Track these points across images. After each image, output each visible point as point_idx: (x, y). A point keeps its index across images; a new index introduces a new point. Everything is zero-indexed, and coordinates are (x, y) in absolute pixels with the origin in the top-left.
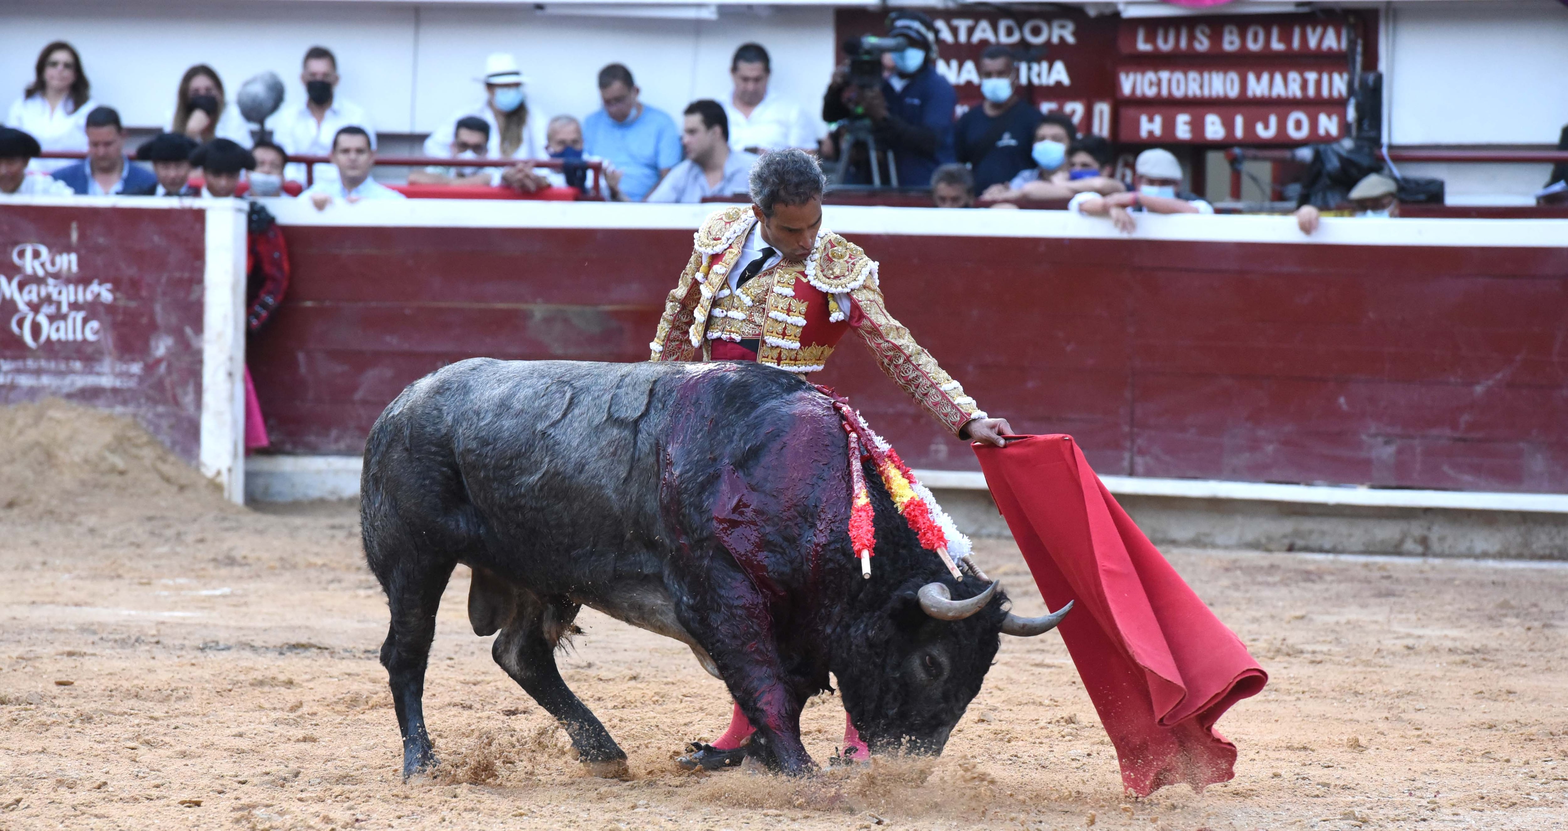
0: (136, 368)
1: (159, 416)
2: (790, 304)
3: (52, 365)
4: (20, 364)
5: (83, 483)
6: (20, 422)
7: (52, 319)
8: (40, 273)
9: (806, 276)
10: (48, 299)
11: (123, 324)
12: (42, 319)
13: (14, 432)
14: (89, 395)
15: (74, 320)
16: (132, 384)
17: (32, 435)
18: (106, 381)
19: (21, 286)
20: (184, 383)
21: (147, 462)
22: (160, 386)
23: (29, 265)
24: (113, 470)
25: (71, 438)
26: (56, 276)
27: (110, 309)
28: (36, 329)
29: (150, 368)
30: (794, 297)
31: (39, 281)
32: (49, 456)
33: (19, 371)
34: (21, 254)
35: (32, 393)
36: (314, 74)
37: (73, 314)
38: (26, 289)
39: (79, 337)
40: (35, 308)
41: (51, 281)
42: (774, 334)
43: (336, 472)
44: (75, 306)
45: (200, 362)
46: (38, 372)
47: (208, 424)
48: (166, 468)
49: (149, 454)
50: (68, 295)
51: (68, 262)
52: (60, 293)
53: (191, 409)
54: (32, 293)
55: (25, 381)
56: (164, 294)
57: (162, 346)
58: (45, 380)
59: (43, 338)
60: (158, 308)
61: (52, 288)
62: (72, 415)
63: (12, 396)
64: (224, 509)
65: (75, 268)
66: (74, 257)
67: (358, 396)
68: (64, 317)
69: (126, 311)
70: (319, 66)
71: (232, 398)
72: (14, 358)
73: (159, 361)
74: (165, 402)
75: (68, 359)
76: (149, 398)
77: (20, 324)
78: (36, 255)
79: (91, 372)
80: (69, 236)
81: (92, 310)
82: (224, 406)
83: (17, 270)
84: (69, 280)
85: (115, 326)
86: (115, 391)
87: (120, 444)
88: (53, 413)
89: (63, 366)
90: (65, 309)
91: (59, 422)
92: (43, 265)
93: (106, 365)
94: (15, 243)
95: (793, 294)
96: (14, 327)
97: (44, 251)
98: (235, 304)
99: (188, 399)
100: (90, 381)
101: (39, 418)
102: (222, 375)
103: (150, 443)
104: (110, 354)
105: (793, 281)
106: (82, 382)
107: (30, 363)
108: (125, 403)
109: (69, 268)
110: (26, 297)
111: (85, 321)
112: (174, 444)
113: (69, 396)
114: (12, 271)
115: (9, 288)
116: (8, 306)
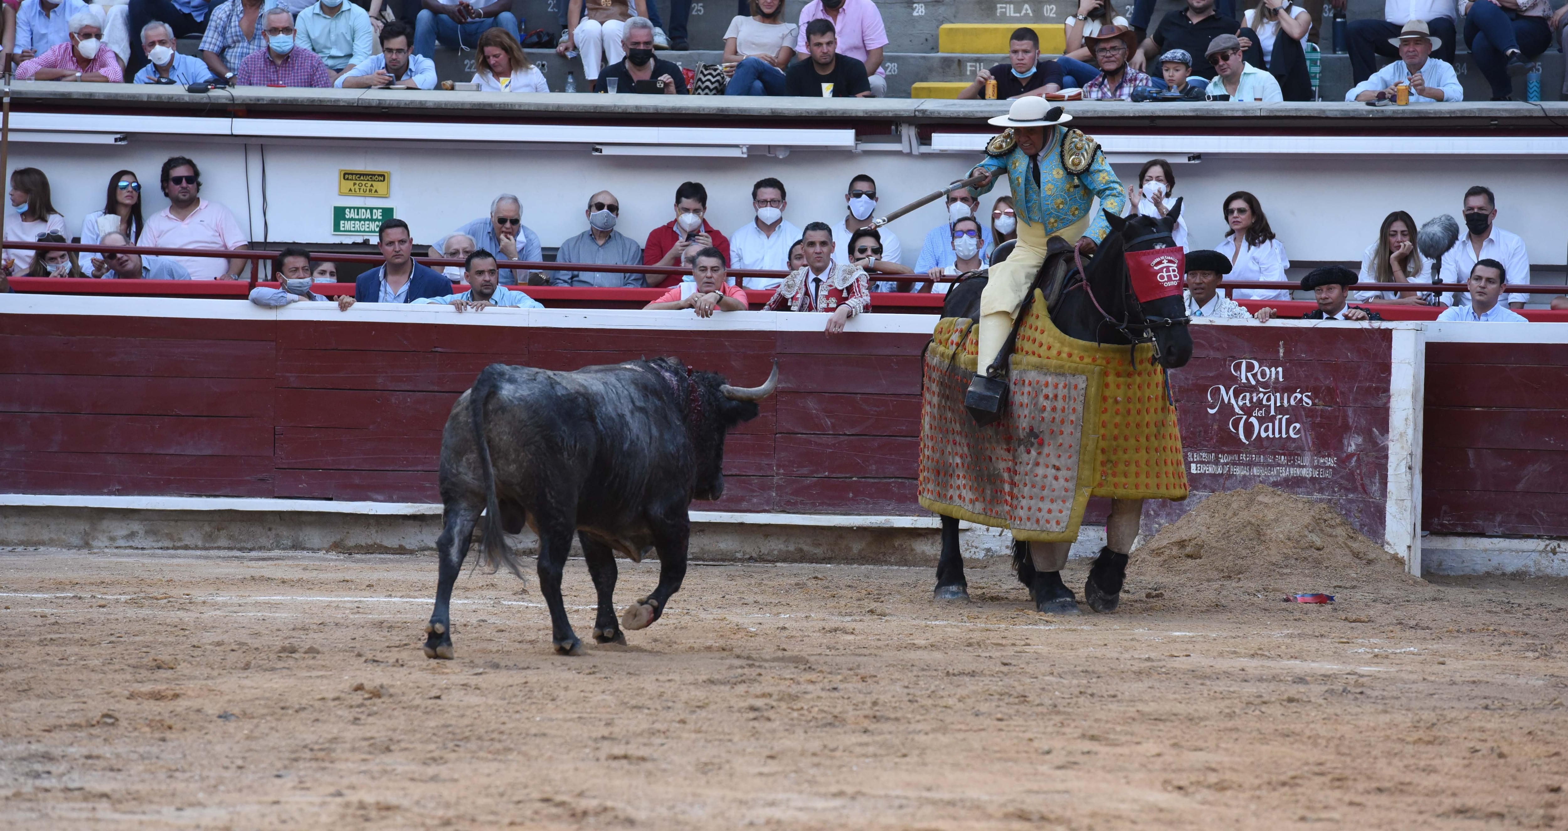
0: (1331, 462)
1: (1351, 501)
3: (1262, 459)
4: (1235, 458)
5: (1287, 557)
6: (1235, 505)
7: (1261, 420)
8: (1253, 382)
10: (1259, 405)
11: (1321, 425)
12: (1254, 421)
13: (1230, 514)
14: (1293, 484)
15: (1280, 420)
16: (1328, 475)
17: (1244, 515)
18: (1306, 473)
19: (1237, 394)
20: (1371, 475)
21: (1341, 540)
22: (1351, 477)
23: (1244, 376)
24: (1312, 546)
25: (1276, 520)
26: (1265, 385)
27: (1310, 412)
28: (1249, 428)
29: (1343, 461)
31: (1252, 389)
32: (1259, 533)
33: (1234, 464)
34: (1238, 367)
35: (1245, 481)
36: (1472, 208)
37: (1279, 417)
38: (1241, 396)
39: (1284, 435)
41: (1261, 389)
43: (1501, 551)
44: (1280, 410)
45: (1386, 457)
46: (1250, 465)
47: (1391, 508)
48: (1355, 545)
49: (1340, 531)
50: (1275, 400)
51: (1275, 373)
52: (1269, 399)
53: (1377, 495)
54: (1246, 399)
55: (1239, 471)
56: (1356, 400)
57: (1353, 444)
58: (1255, 471)
59: (1254, 436)
60: (1350, 412)
61: (1262, 395)
62: (1277, 499)
63: (1228, 484)
64: (1405, 580)
65: (1281, 378)
66: (1280, 370)
67: (1520, 487)
68: (1272, 419)
69: (1323, 413)
70: (1477, 201)
71: (1411, 488)
72: (1231, 453)
73: (1351, 455)
74: (1354, 490)
75: (1274, 454)
76: (1341, 487)
77: (1236, 426)
78: (1250, 368)
79: (1293, 466)
80: (1277, 353)
81: (1295, 414)
82: (1405, 494)
83: (1235, 379)
84: (1277, 387)
85: (1314, 426)
86: (1312, 479)
87: (1318, 525)
88: (1260, 498)
89: (1270, 460)
90: (1272, 412)
91: (1266, 505)
92: (1255, 376)
93: (1307, 460)
94: (1234, 358)
96: (1231, 427)
97: (1256, 364)
98: (1416, 410)
99: (1375, 488)
100: (1294, 472)
101: (1251, 501)
102: (1403, 468)
103: (1343, 524)
104: (1309, 450)
106: (1285, 473)
107: (1244, 457)
108: (1321, 490)
109: (1277, 378)
110: (1241, 403)
111: (1289, 423)
112: (1362, 525)
113: (1275, 484)
114: (1230, 380)
115: (1227, 395)
116: (1226, 409)
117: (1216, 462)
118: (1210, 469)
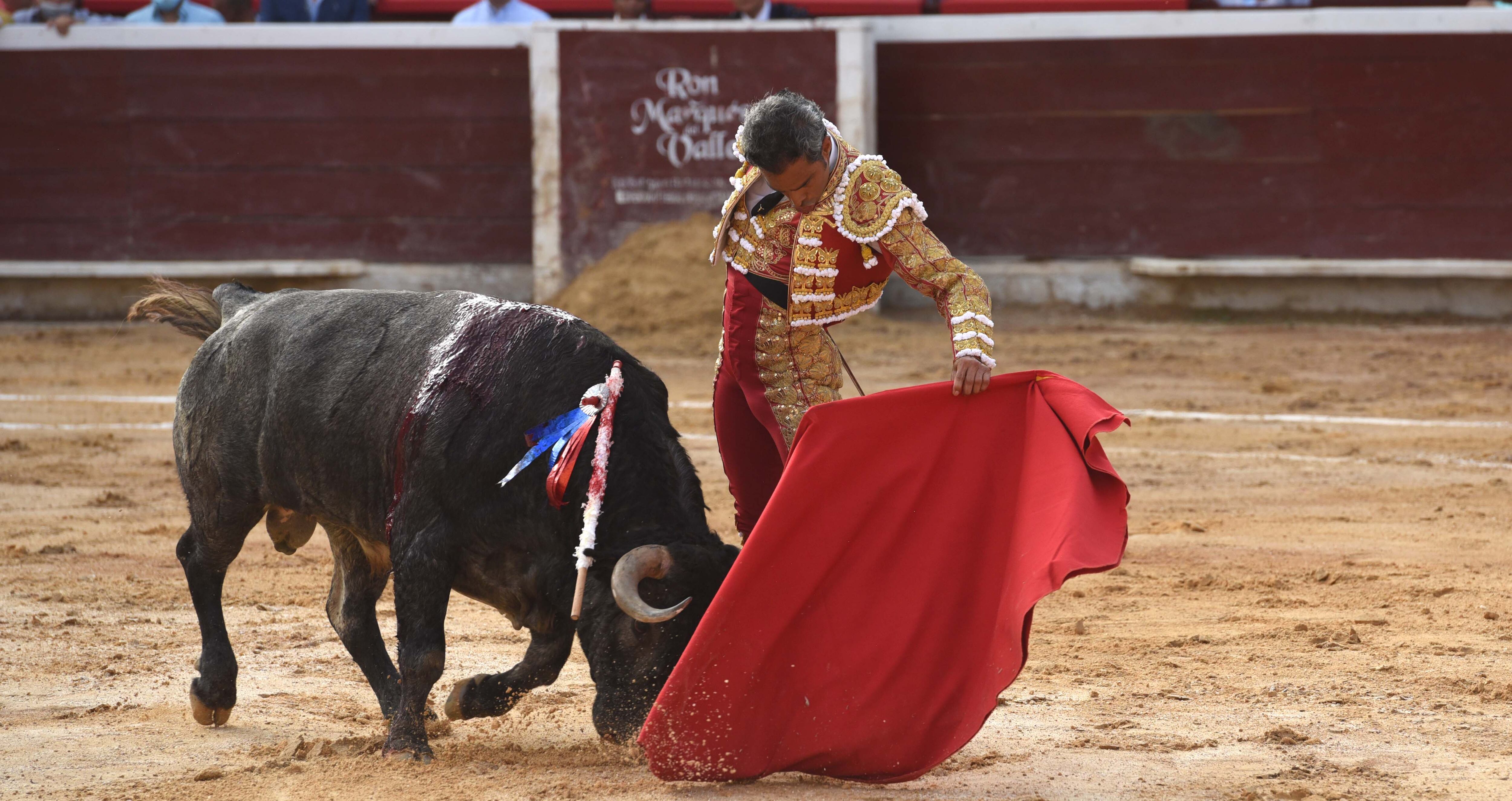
2: (817, 255)
3: (696, 183)
4: (665, 183)
7: (695, 139)
8: (683, 95)
9: (834, 221)
10: (690, 121)
12: (686, 140)
15: (716, 139)
19: (666, 109)
23: (673, 88)
26: (699, 98)
28: (681, 149)
30: (822, 247)
31: (682, 103)
33: (666, 190)
34: (665, 79)
35: (678, 209)
37: (714, 134)
38: (670, 112)
39: (720, 155)
40: (679, 128)
41: (693, 103)
42: (803, 288)
44: (716, 126)
46: (684, 190)
50: (709, 116)
51: (708, 84)
52: (702, 114)
54: (677, 115)
55: (672, 198)
58: (691, 198)
59: (687, 157)
61: (694, 110)
65: (715, 90)
66: (714, 81)
68: (706, 137)
72: (660, 177)
75: (710, 176)
77: (666, 144)
78: (679, 78)
80: (708, 60)
84: (710, 101)
89: (706, 184)
90: (707, 128)
92: (685, 88)
94: (659, 68)
95: (821, 243)
96: (660, 148)
97: (686, 75)
98: (866, 120)
105: (820, 229)
107: (676, 182)
109: (710, 90)
110: (671, 119)
111: (726, 141)
114: (657, 94)
115: (654, 111)
116: (654, 129)
117: (645, 189)
118: (638, 198)
